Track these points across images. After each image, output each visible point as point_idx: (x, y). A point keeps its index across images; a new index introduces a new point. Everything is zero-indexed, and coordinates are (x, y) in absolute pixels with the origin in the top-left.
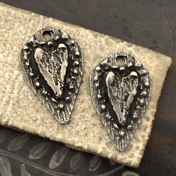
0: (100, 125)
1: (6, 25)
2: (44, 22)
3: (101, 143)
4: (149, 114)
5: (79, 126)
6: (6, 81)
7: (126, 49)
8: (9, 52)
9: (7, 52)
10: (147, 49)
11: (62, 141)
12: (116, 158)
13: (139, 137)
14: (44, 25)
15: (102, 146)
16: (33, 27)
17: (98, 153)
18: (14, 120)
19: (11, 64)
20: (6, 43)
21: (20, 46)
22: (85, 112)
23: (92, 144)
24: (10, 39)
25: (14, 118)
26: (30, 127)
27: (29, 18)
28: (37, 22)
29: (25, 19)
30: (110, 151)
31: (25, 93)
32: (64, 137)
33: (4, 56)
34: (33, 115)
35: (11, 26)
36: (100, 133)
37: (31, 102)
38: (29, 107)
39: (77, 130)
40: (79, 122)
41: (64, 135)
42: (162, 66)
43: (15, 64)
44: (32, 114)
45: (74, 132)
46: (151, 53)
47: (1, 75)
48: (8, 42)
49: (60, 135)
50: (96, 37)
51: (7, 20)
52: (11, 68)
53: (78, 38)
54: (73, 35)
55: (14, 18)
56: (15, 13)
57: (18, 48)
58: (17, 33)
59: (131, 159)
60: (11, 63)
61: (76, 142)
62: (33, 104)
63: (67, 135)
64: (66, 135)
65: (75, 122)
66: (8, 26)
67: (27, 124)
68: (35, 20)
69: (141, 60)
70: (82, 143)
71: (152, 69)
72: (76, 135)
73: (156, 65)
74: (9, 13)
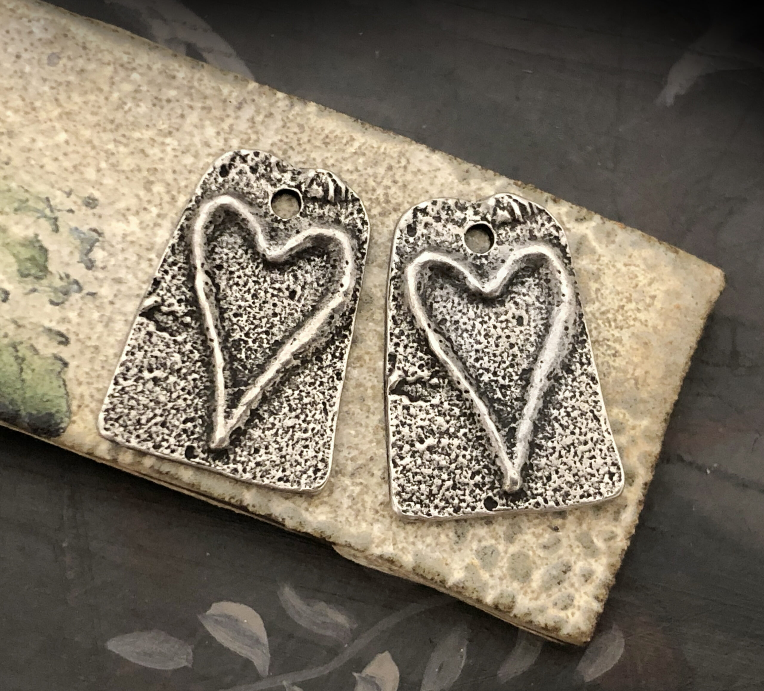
1: (155, 116)
2: (290, 116)
3: (460, 550)
4: (635, 459)
7: (568, 230)
8: (162, 212)
9: (155, 211)
10: (640, 232)
11: (328, 533)
12: (511, 608)
13: (595, 540)
14: (288, 125)
15: (463, 561)
16: (250, 131)
17: (450, 582)
20: (152, 178)
23: (429, 549)
24: (167, 164)
27: (238, 96)
28: (263, 113)
29: (225, 101)
30: (491, 582)
32: (333, 521)
33: (141, 223)
35: (173, 120)
41: (335, 511)
42: (689, 297)
45: (369, 505)
46: (652, 246)
47: (130, 288)
48: (159, 175)
49: (322, 513)
50: (464, 179)
51: (160, 100)
53: (403, 178)
54: (385, 165)
55: (186, 94)
56: (190, 75)
58: (193, 150)
59: (562, 614)
61: (376, 541)
63: (346, 514)
64: (343, 515)
65: (375, 472)
66: (161, 122)
68: (256, 105)
69: (618, 271)
70: (394, 545)
71: (653, 304)
72: (376, 517)
73: (668, 290)
74: (167, 77)
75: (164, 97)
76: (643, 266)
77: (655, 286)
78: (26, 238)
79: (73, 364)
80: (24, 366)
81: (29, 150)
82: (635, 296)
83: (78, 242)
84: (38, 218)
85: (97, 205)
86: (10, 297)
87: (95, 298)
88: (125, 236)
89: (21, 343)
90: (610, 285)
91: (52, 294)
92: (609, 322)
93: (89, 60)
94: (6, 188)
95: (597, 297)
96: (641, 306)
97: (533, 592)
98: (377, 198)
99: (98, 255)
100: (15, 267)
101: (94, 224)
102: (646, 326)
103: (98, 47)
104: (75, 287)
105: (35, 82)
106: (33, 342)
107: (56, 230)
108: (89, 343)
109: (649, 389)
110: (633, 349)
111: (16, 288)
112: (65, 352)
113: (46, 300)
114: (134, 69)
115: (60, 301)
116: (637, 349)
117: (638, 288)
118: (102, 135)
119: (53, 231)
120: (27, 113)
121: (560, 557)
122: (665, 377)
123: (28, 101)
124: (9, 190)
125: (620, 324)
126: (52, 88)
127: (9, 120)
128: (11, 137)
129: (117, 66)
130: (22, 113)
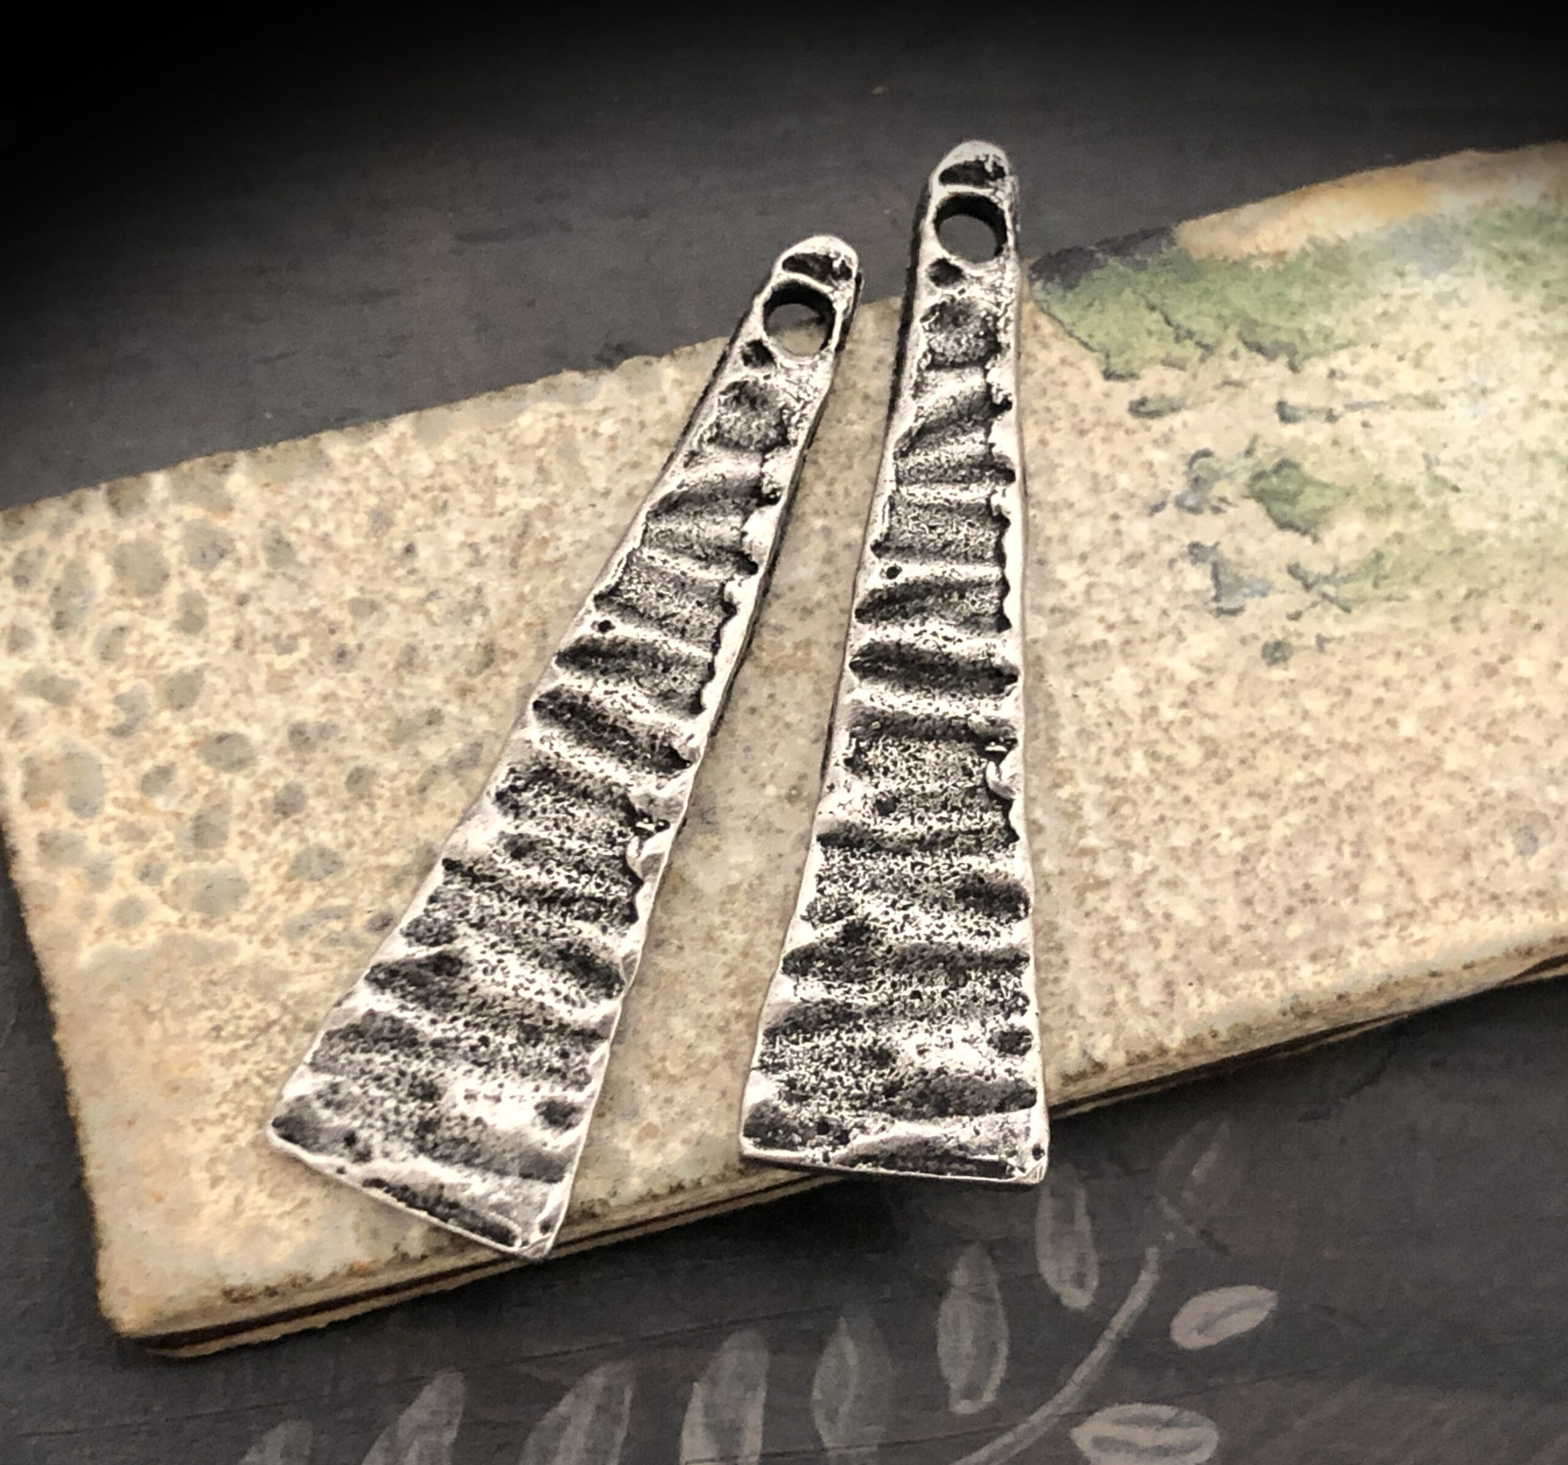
0: (332, 623)
1: (1291, 871)
3: (262, 524)
5: (455, 546)
6: (1049, 540)
8: (1155, 720)
9: (1168, 713)
11: (498, 403)
12: (111, 492)
13: (42, 703)
14: (1066, 1017)
15: (244, 511)
16: (1120, 958)
17: (242, 456)
19: (1092, 655)
20: (1214, 764)
21: (1119, 792)
22: (473, 641)
23: (314, 489)
24: (1208, 805)
27: (1186, 1003)
28: (1122, 1007)
29: (1200, 979)
30: (174, 509)
32: (504, 426)
33: (1172, 679)
35: (1255, 884)
36: (301, 577)
37: (830, 506)
39: (453, 514)
40: (471, 565)
41: (511, 444)
43: (1070, 667)
45: (465, 491)
47: (1105, 562)
48: (1206, 777)
49: (530, 427)
50: (699, 1144)
51: (1303, 902)
52: (1077, 636)
55: (1270, 944)
56: (1291, 982)
57: (1122, 774)
58: (1188, 860)
59: (18, 546)
60: (1095, 660)
61: (411, 443)
63: (490, 452)
64: (494, 447)
65: (492, 548)
66: (1273, 866)
68: (1141, 1010)
70: (377, 457)
71: (208, 1170)
72: (438, 482)
73: (196, 1215)
74: (1325, 950)
75: (1303, 912)
76: (271, 1222)
77: (227, 1203)
78: (1330, 527)
79: (1099, 384)
80: (1170, 330)
81: (1439, 667)
83: (1244, 574)
84: (1336, 570)
85: (1264, 656)
86: (1276, 417)
87: (1146, 505)
88: (1181, 637)
89: (1202, 360)
91: (1217, 466)
92: (267, 1080)
93: (1472, 884)
94: (1424, 579)
96: (229, 1149)
97: (93, 546)
99: (1197, 579)
100: (1307, 468)
101: (1243, 623)
102: (195, 1122)
103: (1476, 918)
104: (1190, 502)
105: (1521, 781)
106: (1184, 375)
107: (1294, 570)
108: (1100, 432)
109: (116, 1016)
110: (189, 1065)
111: (1280, 436)
112: (1124, 393)
113: (1219, 451)
114: (1388, 924)
115: (1195, 466)
116: (183, 1070)
117: (254, 1177)
118: (1350, 777)
119: (1297, 565)
120: (1494, 722)
121: (83, 634)
122: (101, 1057)
123: (1509, 744)
124: (1416, 579)
125: (245, 1089)
126: (1489, 792)
127: (1511, 690)
128: (1485, 666)
129: (1419, 909)
130: (1500, 716)
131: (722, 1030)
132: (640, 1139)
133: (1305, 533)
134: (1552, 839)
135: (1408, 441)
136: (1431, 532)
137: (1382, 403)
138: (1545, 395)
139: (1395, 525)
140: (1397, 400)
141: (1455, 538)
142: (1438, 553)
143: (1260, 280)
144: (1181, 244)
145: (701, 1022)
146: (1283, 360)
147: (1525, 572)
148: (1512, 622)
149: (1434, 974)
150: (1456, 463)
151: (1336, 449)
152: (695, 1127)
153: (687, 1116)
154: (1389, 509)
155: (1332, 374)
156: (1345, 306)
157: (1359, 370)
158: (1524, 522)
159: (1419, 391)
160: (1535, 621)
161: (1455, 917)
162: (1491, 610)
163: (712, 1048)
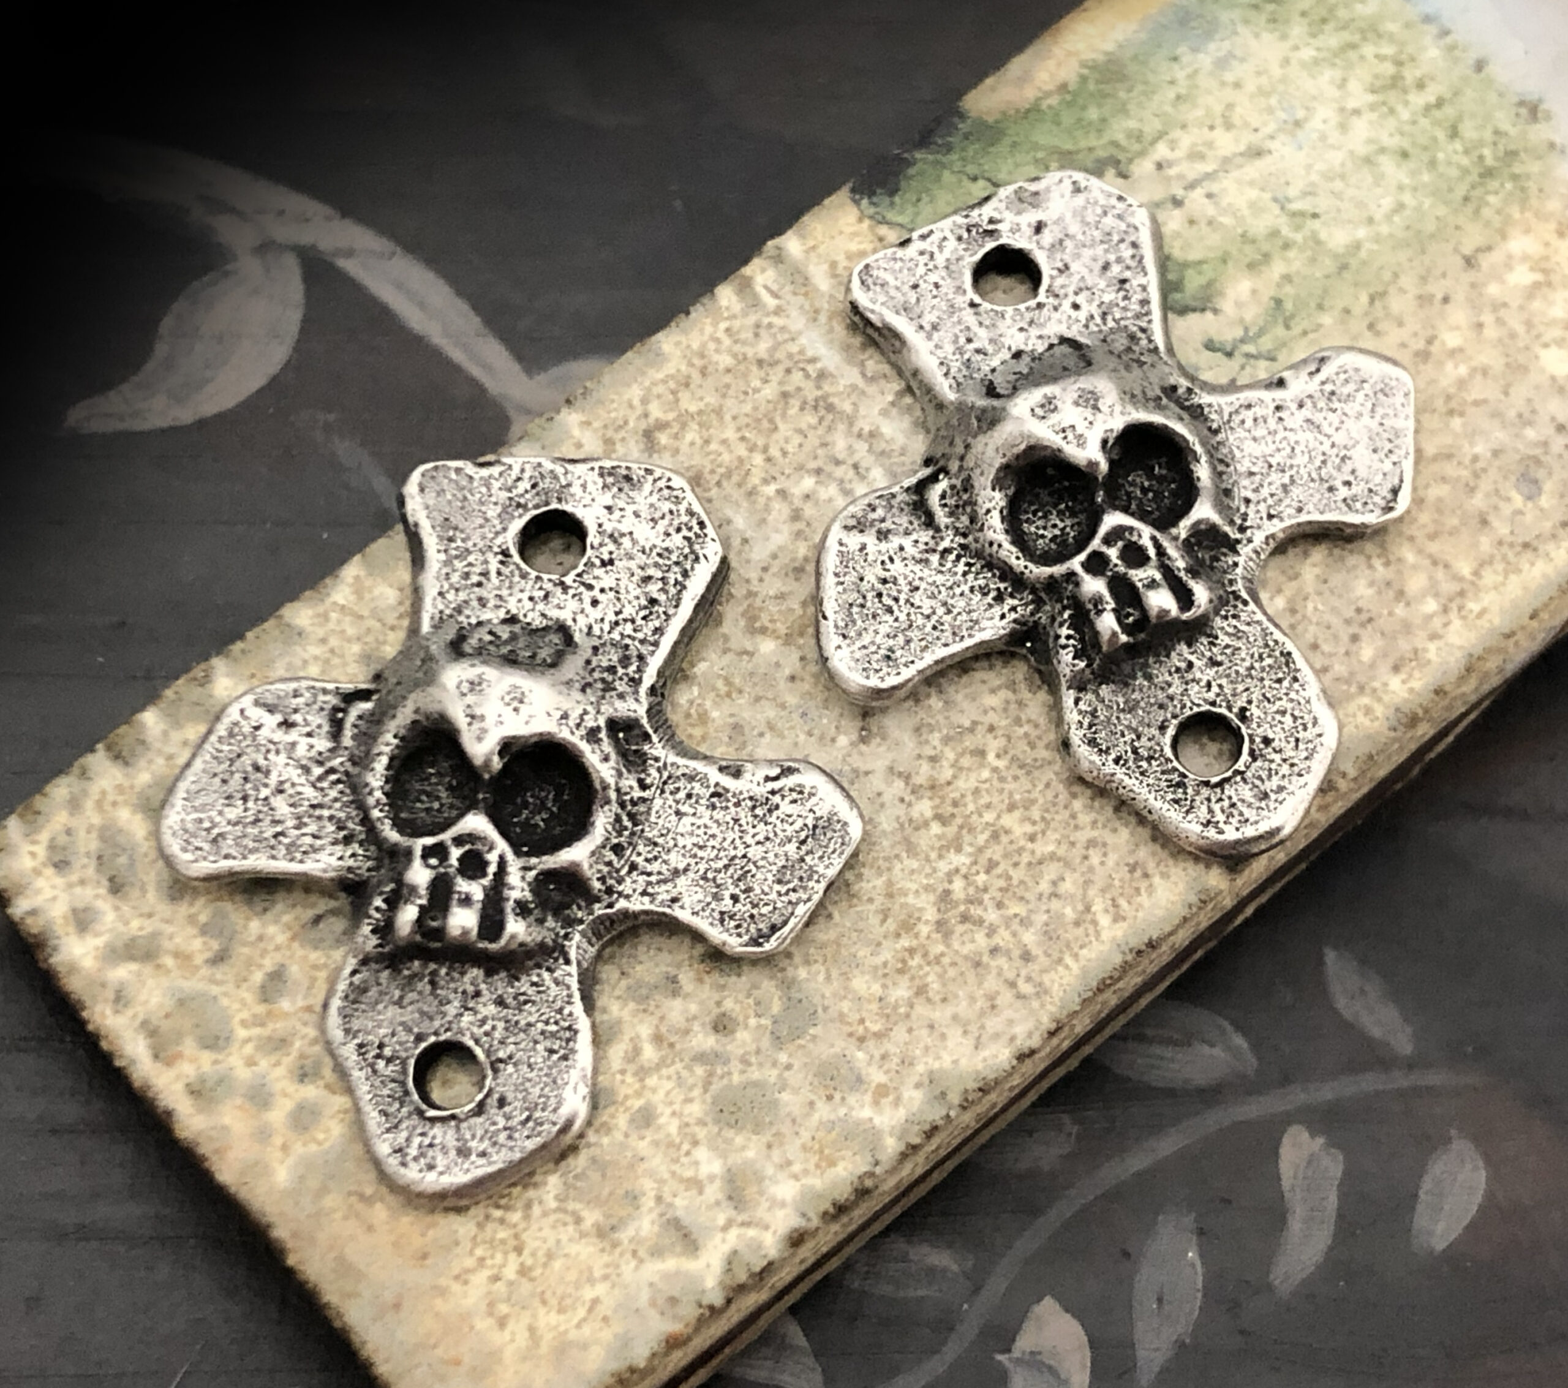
1: (1337, 603)
4: (229, 1120)
7: (725, 1228)
13: (135, 968)
18: (727, 330)
25: (747, 335)
26: (635, 386)
30: (176, 736)
31: (851, 473)
34: (692, 444)
37: (774, 471)
38: (751, 450)
44: (699, 442)
50: (931, 1082)
51: (1363, 625)
53: (994, 972)
55: (1352, 674)
56: (1385, 697)
59: (44, 835)
61: (368, 582)
62: (755, 480)
66: (1320, 606)
67: (664, 381)
69: (591, 1281)
70: (343, 607)
71: (490, 1314)
73: (499, 1361)
74: (1402, 659)
75: (1365, 634)
76: (573, 1335)
77: (522, 1339)
78: (1221, 294)
82: (526, 1287)
84: (1246, 329)
90: (573, 1249)
93: (1500, 543)
94: (1326, 304)
95: (565, 1211)
96: (500, 1286)
97: (114, 804)
98: (981, 903)
100: (1179, 254)
102: (457, 1278)
103: (1519, 571)
105: (1500, 436)
107: (1210, 346)
109: (338, 1215)
114: (1445, 610)
116: (423, 1235)
117: (536, 1303)
119: (1211, 341)
120: (1449, 398)
122: (341, 1259)
123: (1471, 410)
124: (1320, 307)
126: (1475, 459)
127: (1449, 366)
128: (1417, 354)
129: (1466, 586)
130: (1452, 390)
131: (900, 971)
132: (876, 1103)
133: (1203, 310)
134: (1550, 474)
135: (1253, 194)
136: (1313, 260)
137: (1216, 172)
138: (1351, 104)
139: (1278, 268)
140: (1226, 163)
141: (1336, 256)
142: (1327, 277)
143: (1057, 115)
144: (973, 114)
145: (882, 973)
146: (1111, 173)
147: (1410, 260)
148: (1421, 306)
149: (1508, 636)
150: (1306, 194)
151: (1195, 228)
152: (920, 1068)
153: (907, 1062)
154: (1267, 257)
155: (1159, 166)
156: (1140, 105)
157: (1179, 153)
158: (1388, 217)
159: (1242, 148)
160: (1439, 296)
161: (1500, 578)
162: (1398, 304)
163: (901, 992)
